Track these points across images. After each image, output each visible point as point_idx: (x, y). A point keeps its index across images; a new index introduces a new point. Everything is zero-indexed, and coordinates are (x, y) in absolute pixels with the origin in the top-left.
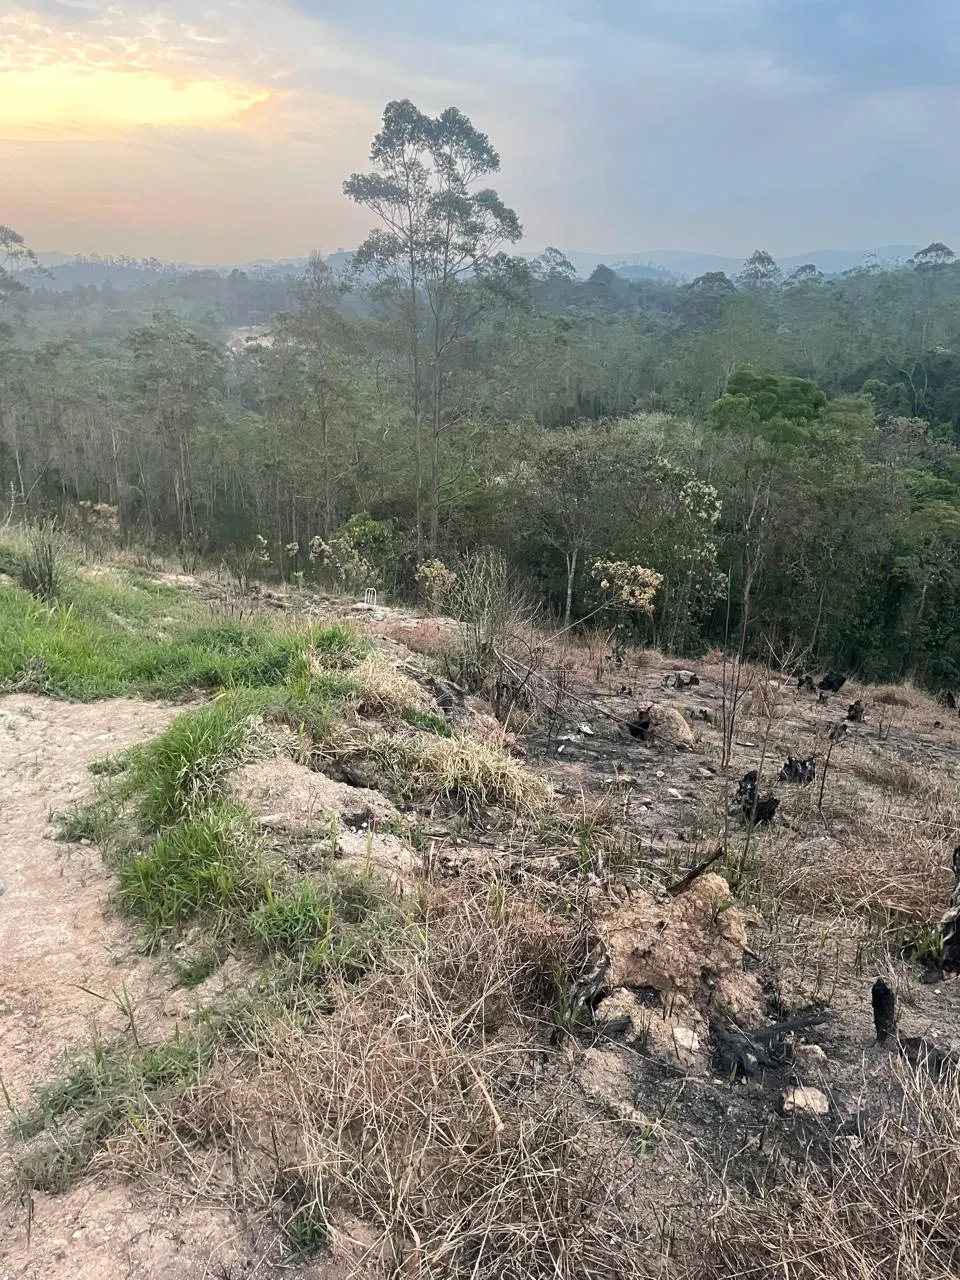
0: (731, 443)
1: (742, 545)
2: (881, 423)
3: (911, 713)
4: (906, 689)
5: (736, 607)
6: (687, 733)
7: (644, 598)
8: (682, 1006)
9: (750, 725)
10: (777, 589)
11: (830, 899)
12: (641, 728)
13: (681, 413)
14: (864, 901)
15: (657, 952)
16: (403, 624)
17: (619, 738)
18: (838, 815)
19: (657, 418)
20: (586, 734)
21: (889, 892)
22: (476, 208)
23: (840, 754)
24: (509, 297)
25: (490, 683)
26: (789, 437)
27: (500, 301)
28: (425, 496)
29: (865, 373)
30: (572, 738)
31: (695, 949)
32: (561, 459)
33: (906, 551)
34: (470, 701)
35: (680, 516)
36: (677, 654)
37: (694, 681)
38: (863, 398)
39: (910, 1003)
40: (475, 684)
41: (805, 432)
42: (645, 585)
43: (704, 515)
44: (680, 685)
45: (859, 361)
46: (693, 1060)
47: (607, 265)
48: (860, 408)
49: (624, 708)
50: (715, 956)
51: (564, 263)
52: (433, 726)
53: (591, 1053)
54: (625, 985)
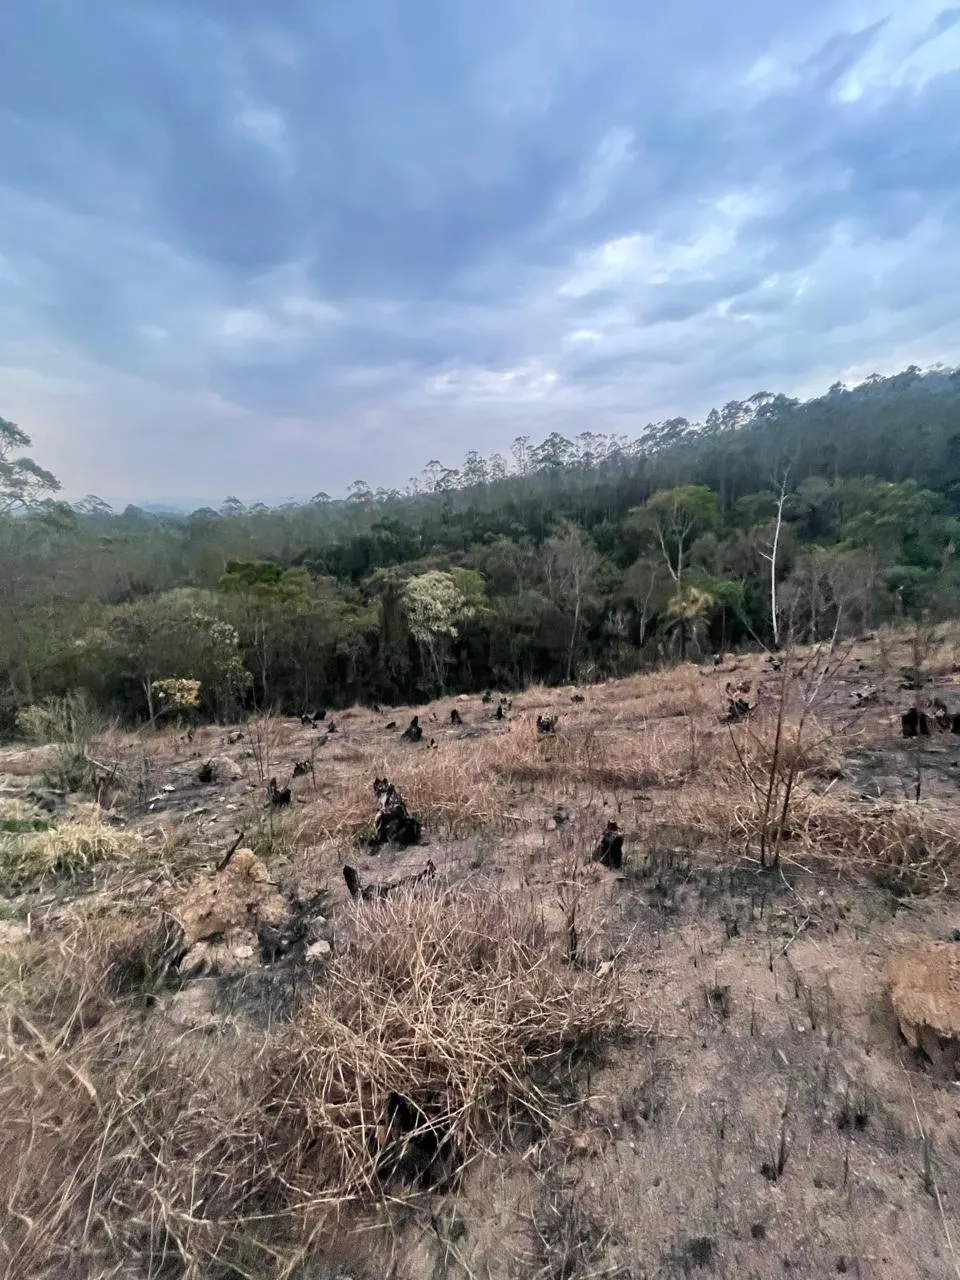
0: (236, 599)
1: (255, 654)
2: (315, 580)
3: (359, 719)
4: (356, 709)
5: (259, 688)
6: (237, 769)
7: (191, 698)
8: (239, 934)
9: (276, 752)
10: (280, 675)
11: (322, 833)
12: (207, 775)
13: (202, 586)
14: (339, 826)
15: (216, 909)
16: (8, 759)
17: (193, 786)
18: (325, 785)
19: (187, 591)
20: (170, 791)
21: (350, 817)
22: (17, 469)
23: (325, 752)
24: (60, 527)
25: (88, 780)
26: (268, 593)
27: (53, 529)
28: (14, 664)
29: (302, 557)
30: (160, 796)
31: (239, 896)
32: (125, 623)
33: (342, 640)
34: (72, 798)
35: (215, 644)
36: (232, 722)
37: (240, 737)
38: (303, 568)
39: (367, 868)
40: (75, 784)
41: (276, 589)
42: (190, 689)
43: (228, 641)
44: (232, 742)
45: (301, 550)
46: (250, 962)
47: (135, 505)
48: (302, 573)
49: (194, 766)
50: (253, 894)
51: (102, 504)
52: (39, 826)
53: (179, 995)
54: (199, 940)
